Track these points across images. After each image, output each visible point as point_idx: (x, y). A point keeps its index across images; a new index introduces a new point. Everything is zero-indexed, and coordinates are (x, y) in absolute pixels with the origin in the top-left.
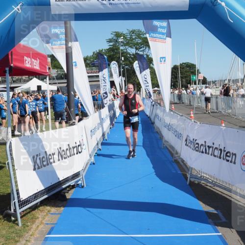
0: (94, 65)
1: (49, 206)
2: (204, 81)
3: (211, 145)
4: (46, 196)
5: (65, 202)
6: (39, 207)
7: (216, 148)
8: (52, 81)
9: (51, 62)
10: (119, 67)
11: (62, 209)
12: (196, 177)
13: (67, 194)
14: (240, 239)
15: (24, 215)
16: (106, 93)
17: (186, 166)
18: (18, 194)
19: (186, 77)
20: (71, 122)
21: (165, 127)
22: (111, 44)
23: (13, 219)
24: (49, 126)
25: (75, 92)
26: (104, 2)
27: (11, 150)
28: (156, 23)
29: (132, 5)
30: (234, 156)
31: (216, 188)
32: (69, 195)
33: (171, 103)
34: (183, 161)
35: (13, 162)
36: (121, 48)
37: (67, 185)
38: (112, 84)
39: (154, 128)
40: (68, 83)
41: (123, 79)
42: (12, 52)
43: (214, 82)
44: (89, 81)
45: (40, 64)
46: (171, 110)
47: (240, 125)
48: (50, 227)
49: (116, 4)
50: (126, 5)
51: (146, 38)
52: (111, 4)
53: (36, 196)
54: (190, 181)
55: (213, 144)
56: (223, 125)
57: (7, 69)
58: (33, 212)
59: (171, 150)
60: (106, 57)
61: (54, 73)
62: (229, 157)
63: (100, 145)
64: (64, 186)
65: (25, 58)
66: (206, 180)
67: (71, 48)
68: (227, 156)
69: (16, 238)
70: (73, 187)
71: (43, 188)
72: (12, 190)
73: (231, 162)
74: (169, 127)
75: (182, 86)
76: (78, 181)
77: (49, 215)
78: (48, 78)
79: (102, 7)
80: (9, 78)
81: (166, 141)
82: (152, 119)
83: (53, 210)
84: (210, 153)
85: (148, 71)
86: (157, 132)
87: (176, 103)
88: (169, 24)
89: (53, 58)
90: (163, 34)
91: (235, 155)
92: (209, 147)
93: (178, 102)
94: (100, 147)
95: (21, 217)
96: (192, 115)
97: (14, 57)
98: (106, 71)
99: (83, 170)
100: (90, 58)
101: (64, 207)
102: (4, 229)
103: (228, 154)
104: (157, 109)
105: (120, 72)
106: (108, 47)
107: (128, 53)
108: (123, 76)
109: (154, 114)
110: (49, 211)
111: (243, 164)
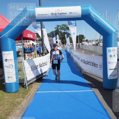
0: (50, 36)
1: (37, 82)
2: (87, 41)
3: (89, 61)
4: (36, 79)
5: (42, 81)
7: (91, 62)
8: (37, 42)
9: (37, 35)
11: (41, 83)
12: (85, 72)
14: (99, 92)
15: (29, 86)
18: (26, 79)
19: (81, 39)
20: (43, 55)
21: (74, 56)
22: (56, 29)
23: (25, 87)
24: (36, 56)
25: (45, 45)
26: (53, 15)
27: (24, 64)
28: (72, 22)
29: (63, 16)
31: (91, 75)
33: (76, 48)
34: (80, 67)
35: (25, 68)
36: (59, 30)
38: (57, 42)
39: (71, 56)
40: (42, 42)
41: (60, 40)
42: (23, 32)
43: (90, 41)
44: (49, 41)
45: (33, 36)
46: (76, 50)
47: (98, 55)
48: (37, 89)
52: (56, 16)
53: (32, 79)
54: (83, 73)
55: (90, 61)
56: (93, 55)
57: (22, 38)
58: (32, 84)
59: (76, 63)
60: (54, 33)
61: (38, 39)
62: (95, 65)
65: (28, 34)
66: (88, 73)
67: (43, 31)
68: (94, 65)
69: (26, 93)
70: (45, 76)
71: (34, 76)
72: (25, 77)
73: (96, 67)
74: (76, 56)
75: (80, 42)
76: (46, 74)
78: (35, 41)
79: (52, 17)
80: (23, 41)
81: (74, 60)
82: (70, 53)
83: (38, 84)
84: (89, 64)
85: (69, 37)
86: (72, 58)
87: (78, 48)
89: (37, 34)
90: (74, 25)
91: (97, 64)
92: (89, 62)
93: (78, 47)
95: (28, 86)
96: (83, 52)
97: (24, 34)
99: (48, 70)
100: (49, 34)
102: (22, 90)
103: (95, 64)
104: (71, 50)
105: (59, 38)
106: (55, 30)
107: (62, 32)
108: (60, 39)
109: (70, 52)
110: (37, 84)
111: (100, 67)
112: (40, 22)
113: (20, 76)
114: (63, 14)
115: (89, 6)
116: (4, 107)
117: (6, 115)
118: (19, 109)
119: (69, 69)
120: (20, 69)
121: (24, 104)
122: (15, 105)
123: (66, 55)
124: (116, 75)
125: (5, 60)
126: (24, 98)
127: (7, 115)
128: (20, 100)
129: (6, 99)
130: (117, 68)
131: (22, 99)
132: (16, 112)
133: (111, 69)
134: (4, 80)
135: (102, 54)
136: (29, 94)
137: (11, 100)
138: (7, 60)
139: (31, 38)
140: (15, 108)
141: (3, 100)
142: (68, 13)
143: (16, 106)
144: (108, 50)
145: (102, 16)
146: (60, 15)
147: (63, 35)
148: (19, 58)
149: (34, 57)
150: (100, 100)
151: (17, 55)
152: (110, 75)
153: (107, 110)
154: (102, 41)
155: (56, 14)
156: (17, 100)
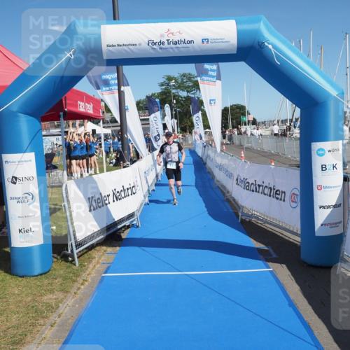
0: (146, 109)
1: (105, 246)
2: (254, 122)
3: (261, 183)
4: (102, 237)
5: (120, 242)
6: (95, 247)
7: (266, 187)
8: (106, 125)
10: (171, 110)
11: (118, 248)
12: (247, 215)
13: (122, 234)
14: (289, 273)
15: (81, 256)
16: (159, 135)
17: (237, 205)
18: (74, 235)
19: (237, 118)
20: (125, 164)
21: (216, 167)
22: (164, 87)
23: (70, 259)
24: (103, 167)
26: (155, 46)
27: (67, 193)
28: (207, 66)
29: (182, 49)
30: (283, 194)
31: (266, 225)
32: (124, 235)
34: (234, 200)
35: (69, 205)
36: (173, 91)
37: (123, 225)
38: (165, 126)
39: (206, 168)
40: (121, 126)
41: (176, 121)
42: (65, 98)
43: (264, 123)
44: (142, 124)
45: (94, 107)
46: (222, 151)
48: (106, 266)
49: (166, 48)
50: (176, 50)
51: (197, 81)
52: (161, 48)
53: (92, 237)
54: (242, 219)
55: (263, 182)
56: (273, 164)
57: (61, 114)
58: (90, 252)
59: (223, 190)
60: (157, 100)
62: (278, 194)
63: (154, 186)
64: (119, 227)
65: (79, 102)
66: (257, 218)
67: (123, 92)
68: (276, 194)
69: (74, 278)
70: (128, 227)
71: (99, 229)
72: (69, 231)
73: (281, 199)
74: (220, 167)
75: (233, 127)
76: (133, 221)
77: (106, 255)
78: (101, 122)
79: (152, 51)
80: (64, 123)
81: (218, 181)
82: (204, 158)
83: (109, 250)
84: (260, 191)
85: (200, 112)
86: (209, 172)
88: (218, 67)
90: (213, 77)
91: (284, 192)
92: (259, 186)
93: (229, 142)
94: (154, 187)
95: (78, 258)
96: (243, 155)
97: (67, 101)
98: (158, 114)
99: (138, 210)
100: (143, 101)
101: (119, 246)
102: (62, 269)
103: (278, 192)
104: (208, 149)
105: (172, 115)
106: (160, 91)
107: (179, 96)
108: (176, 118)
109: (206, 154)
110: (105, 251)
111: (293, 202)
112: (115, 67)
113: (54, 228)
114: (184, 42)
115: (259, 21)
116: (7, 321)
117: (14, 343)
118: (52, 326)
119: (201, 206)
120: (56, 205)
121: (66, 311)
122: (38, 313)
123: (193, 166)
124: (340, 223)
125: (10, 180)
126: (67, 292)
127: (17, 344)
128: (55, 299)
129: (14, 294)
130: (342, 202)
131: (63, 297)
132: (41, 334)
133: (324, 207)
134: (6, 240)
135: (298, 163)
136: (81, 281)
137: (30, 299)
138: (16, 178)
139: (88, 113)
140: (41, 321)
141: (5, 300)
142: (198, 42)
143: (43, 317)
144: (316, 149)
145: (298, 50)
146: (174, 46)
147: (183, 106)
148: (54, 173)
149: (98, 172)
150: (292, 297)
151: (47, 163)
152: (322, 225)
153: (313, 328)
154: (299, 123)
155: (163, 43)
156: (45, 298)
